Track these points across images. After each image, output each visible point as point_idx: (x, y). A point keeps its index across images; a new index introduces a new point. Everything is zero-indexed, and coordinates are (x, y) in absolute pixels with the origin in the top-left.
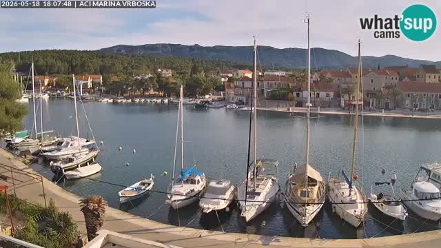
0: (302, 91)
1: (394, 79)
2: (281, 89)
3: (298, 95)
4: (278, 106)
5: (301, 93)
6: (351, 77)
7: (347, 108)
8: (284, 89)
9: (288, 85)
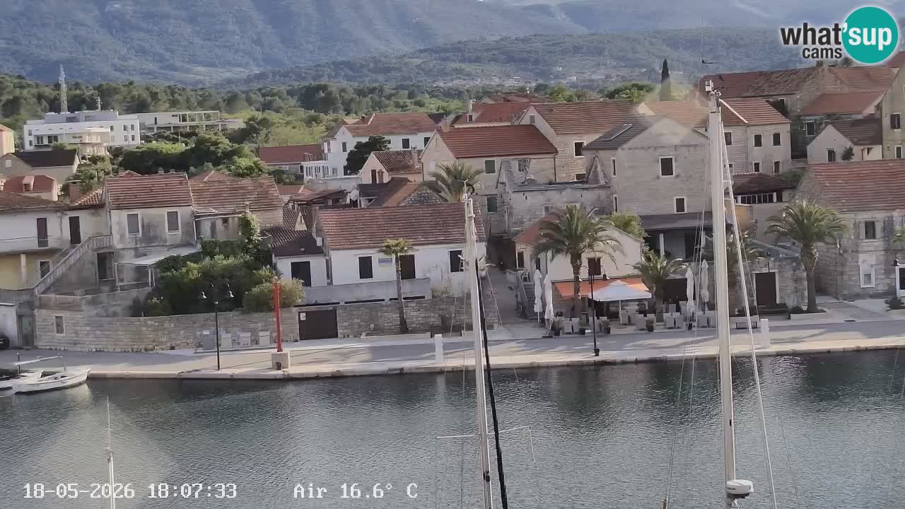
0: (319, 251)
1: (767, 140)
2: (208, 250)
3: (301, 272)
4: (215, 346)
5: (317, 264)
6: (548, 148)
7: (569, 324)
8: (228, 248)
9: (246, 225)
